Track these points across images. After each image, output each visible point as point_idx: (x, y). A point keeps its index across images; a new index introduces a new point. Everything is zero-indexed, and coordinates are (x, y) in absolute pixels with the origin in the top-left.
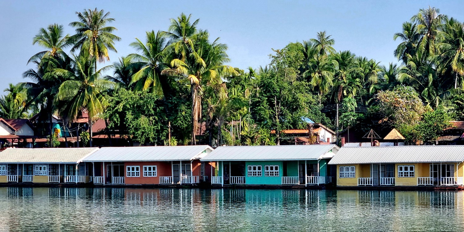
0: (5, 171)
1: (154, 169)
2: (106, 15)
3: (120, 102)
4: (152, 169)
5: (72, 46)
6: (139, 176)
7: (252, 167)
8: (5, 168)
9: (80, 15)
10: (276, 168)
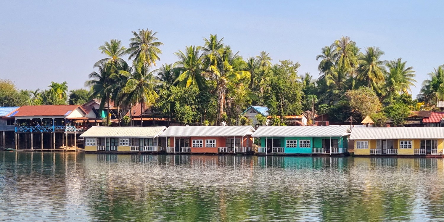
0: (95, 142)
1: (214, 142)
2: (154, 34)
3: (171, 95)
4: (212, 142)
5: (129, 55)
6: (202, 147)
7: (290, 141)
8: (95, 140)
9: (135, 34)
10: (308, 142)
